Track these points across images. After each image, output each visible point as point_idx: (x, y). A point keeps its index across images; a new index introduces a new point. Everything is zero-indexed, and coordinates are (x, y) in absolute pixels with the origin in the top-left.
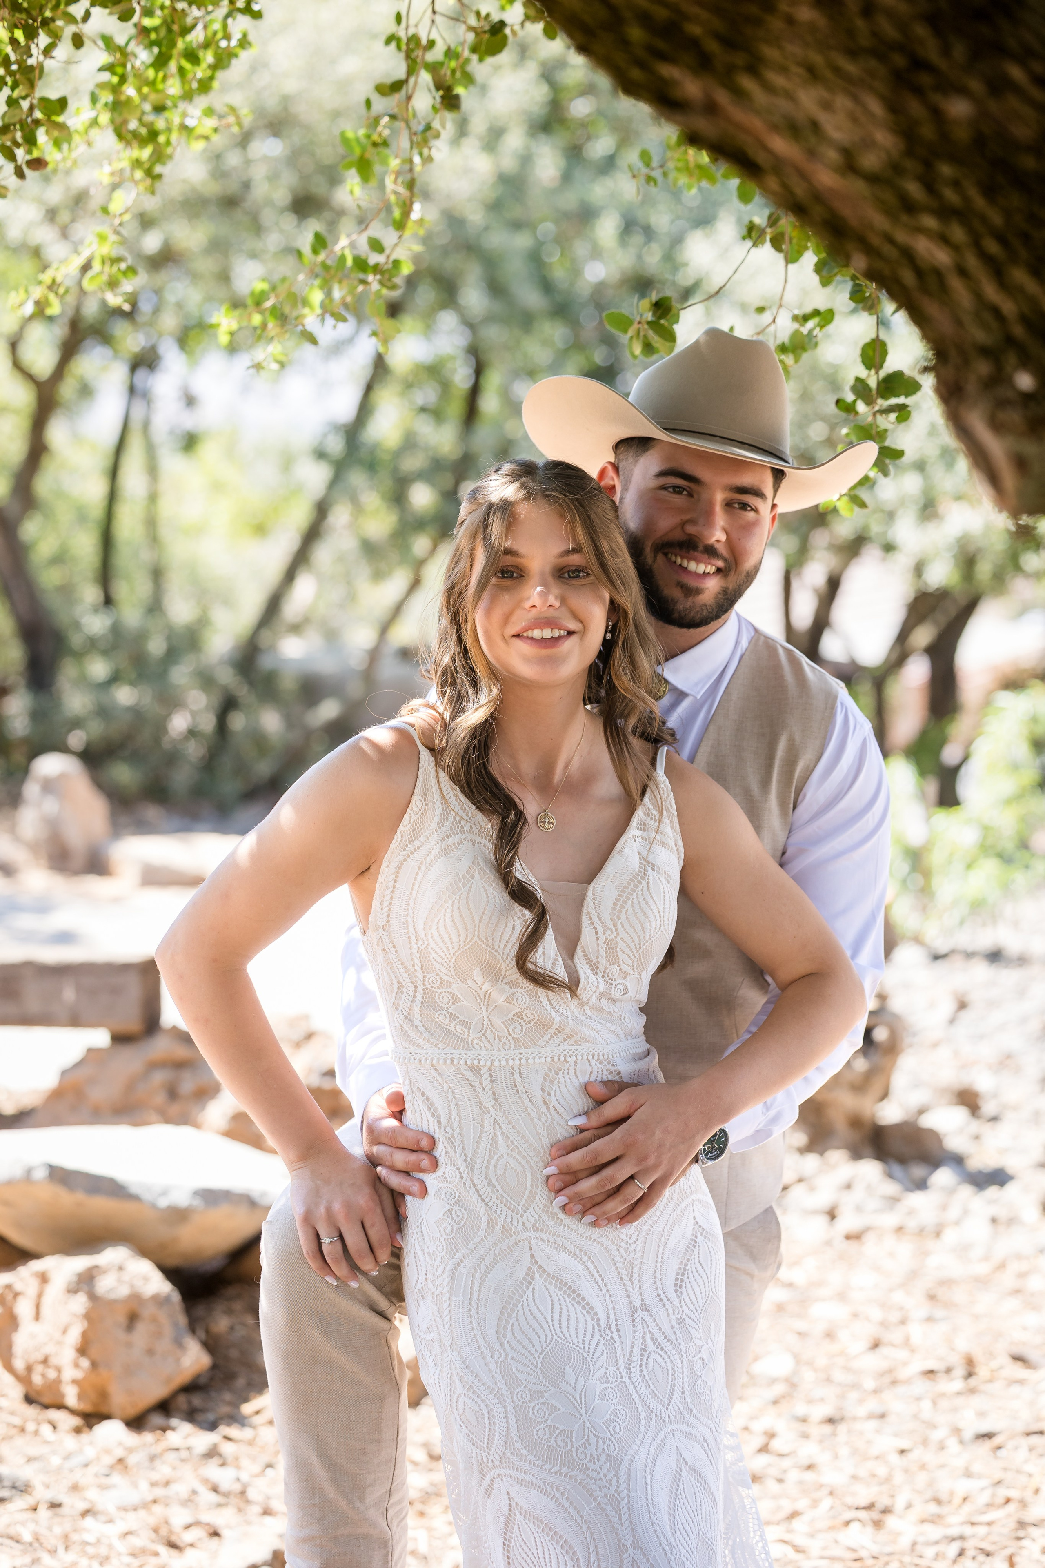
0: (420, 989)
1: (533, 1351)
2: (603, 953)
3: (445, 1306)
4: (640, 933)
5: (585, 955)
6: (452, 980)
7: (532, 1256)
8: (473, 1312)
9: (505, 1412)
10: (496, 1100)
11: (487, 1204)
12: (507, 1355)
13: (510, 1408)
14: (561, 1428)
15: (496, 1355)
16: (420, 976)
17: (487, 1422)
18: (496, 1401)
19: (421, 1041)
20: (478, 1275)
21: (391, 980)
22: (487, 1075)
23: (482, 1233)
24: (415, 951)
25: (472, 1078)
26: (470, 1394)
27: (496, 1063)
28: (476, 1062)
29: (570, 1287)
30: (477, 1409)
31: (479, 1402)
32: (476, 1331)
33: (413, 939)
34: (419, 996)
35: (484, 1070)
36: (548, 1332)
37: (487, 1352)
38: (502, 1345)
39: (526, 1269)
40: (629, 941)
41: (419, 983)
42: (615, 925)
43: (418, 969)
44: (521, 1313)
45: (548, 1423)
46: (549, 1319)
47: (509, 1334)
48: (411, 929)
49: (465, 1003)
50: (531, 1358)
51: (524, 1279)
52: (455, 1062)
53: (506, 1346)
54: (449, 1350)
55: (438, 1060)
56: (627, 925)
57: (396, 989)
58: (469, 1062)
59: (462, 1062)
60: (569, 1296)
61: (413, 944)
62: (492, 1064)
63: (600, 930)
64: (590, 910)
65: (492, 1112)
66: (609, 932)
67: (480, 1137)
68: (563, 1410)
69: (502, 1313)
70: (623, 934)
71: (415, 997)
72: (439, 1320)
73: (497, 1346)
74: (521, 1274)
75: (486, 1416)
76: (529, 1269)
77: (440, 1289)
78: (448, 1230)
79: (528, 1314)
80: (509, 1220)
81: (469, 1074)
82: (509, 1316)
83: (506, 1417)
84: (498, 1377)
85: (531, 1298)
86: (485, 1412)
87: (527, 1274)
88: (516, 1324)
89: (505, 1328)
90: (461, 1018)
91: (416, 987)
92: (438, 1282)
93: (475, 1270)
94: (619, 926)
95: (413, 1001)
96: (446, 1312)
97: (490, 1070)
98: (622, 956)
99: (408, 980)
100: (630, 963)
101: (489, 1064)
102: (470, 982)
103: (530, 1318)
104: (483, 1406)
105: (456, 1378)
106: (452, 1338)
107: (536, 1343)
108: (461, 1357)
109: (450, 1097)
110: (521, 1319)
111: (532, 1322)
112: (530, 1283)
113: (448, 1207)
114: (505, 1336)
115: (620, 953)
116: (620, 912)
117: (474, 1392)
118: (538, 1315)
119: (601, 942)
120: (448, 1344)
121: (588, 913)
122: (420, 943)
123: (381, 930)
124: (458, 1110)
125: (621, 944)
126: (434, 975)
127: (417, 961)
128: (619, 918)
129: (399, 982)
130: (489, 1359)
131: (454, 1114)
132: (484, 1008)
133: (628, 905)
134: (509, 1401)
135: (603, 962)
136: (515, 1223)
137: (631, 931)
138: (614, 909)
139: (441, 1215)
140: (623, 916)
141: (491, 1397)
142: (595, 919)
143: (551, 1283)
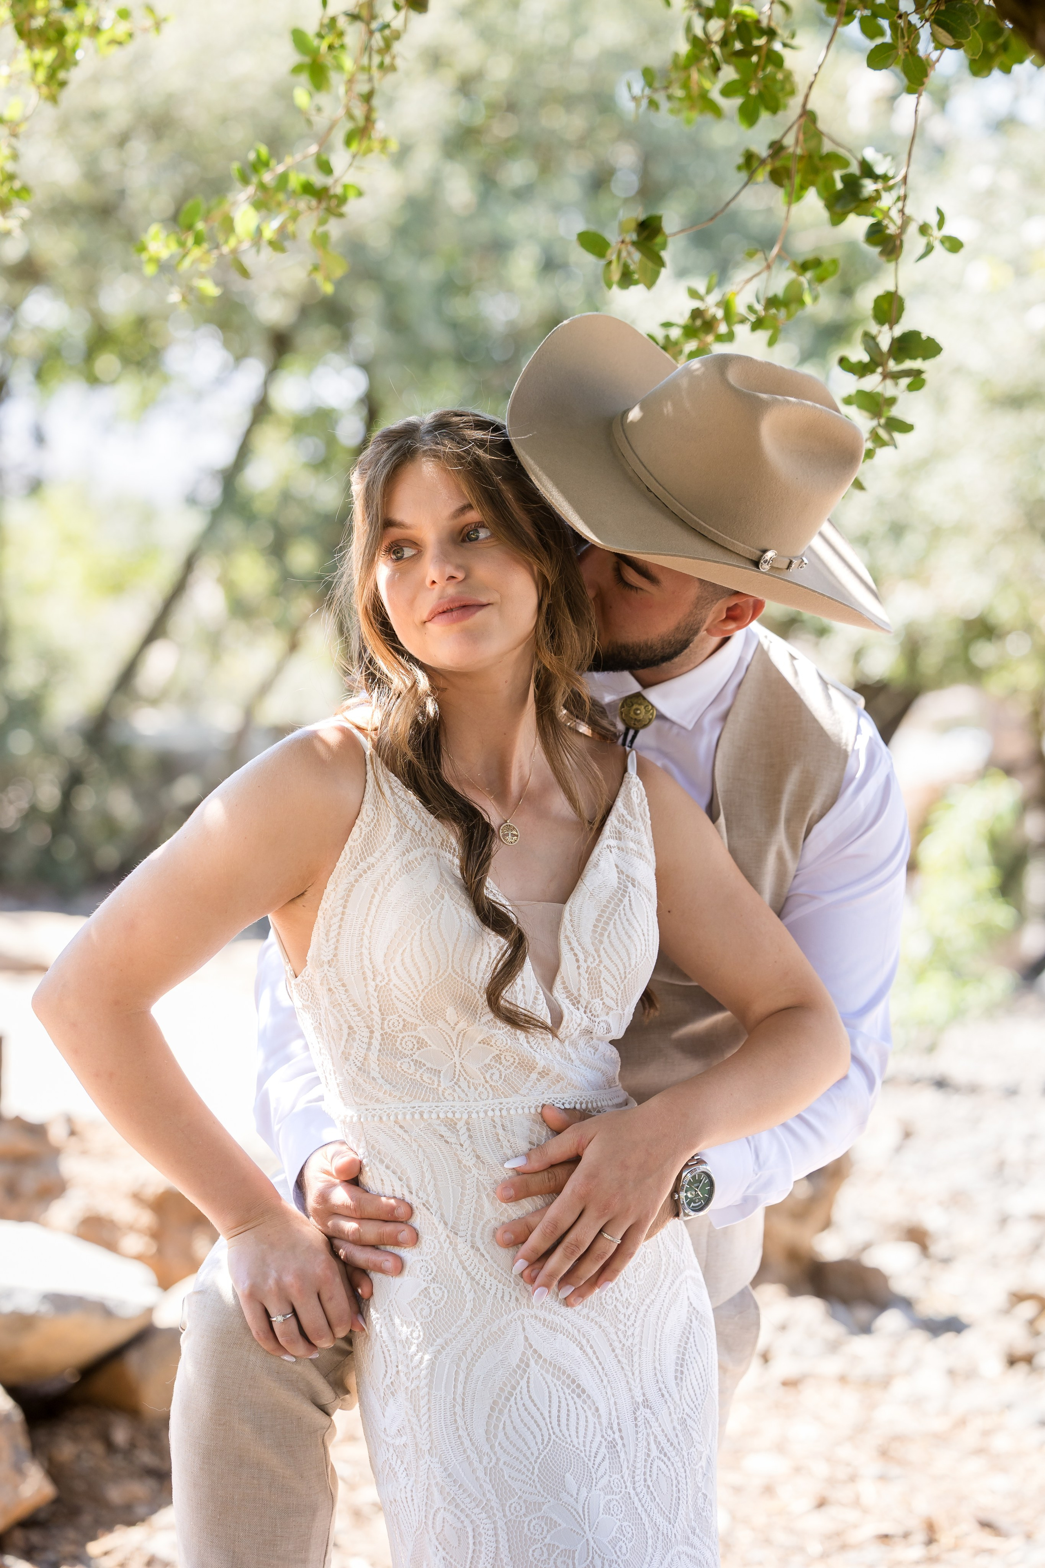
0: (377, 1034)
1: (529, 1454)
2: (584, 984)
3: (423, 1402)
4: (626, 959)
5: (565, 988)
6: (418, 1022)
7: (526, 1339)
8: (458, 1409)
9: (495, 1528)
10: (478, 1157)
11: (473, 1279)
12: (498, 1459)
13: (500, 1524)
14: (562, 1547)
15: (485, 1459)
16: (377, 1018)
17: (471, 1541)
18: (484, 1515)
19: (381, 1095)
20: (463, 1365)
21: (340, 1025)
22: (463, 1130)
23: (467, 1314)
24: (371, 989)
25: (447, 1134)
26: (452, 1508)
27: (474, 1116)
28: (450, 1115)
29: (569, 1376)
30: (459, 1525)
31: (463, 1518)
32: (461, 1432)
33: (369, 974)
34: (376, 1043)
35: (461, 1125)
36: (544, 1430)
37: (474, 1457)
38: (492, 1447)
39: (519, 1355)
40: (614, 970)
41: (377, 1027)
42: (597, 951)
43: (376, 1011)
44: (514, 1409)
45: (547, 1541)
46: (546, 1415)
47: (501, 1435)
48: (366, 962)
49: (434, 1047)
50: (526, 1462)
51: (518, 1366)
52: (426, 1116)
53: (497, 1448)
54: (427, 1456)
55: (404, 1114)
56: (610, 950)
57: (345, 1036)
58: (442, 1116)
59: (434, 1116)
60: (568, 1387)
61: (369, 981)
62: (470, 1117)
63: (581, 957)
64: (568, 933)
65: (474, 1171)
66: (590, 959)
67: (462, 1201)
68: (564, 1525)
69: (492, 1409)
70: (606, 961)
71: (370, 1044)
72: (414, 1420)
73: (486, 1449)
74: (514, 1360)
75: (471, 1534)
76: (524, 1353)
77: (416, 1382)
78: (426, 1312)
79: (522, 1409)
80: (499, 1296)
81: (443, 1130)
82: (501, 1412)
83: (496, 1534)
84: (488, 1487)
85: (525, 1391)
86: (470, 1530)
87: (521, 1360)
88: (508, 1422)
89: (496, 1427)
90: (428, 1065)
91: (372, 1032)
92: (413, 1375)
93: (460, 1359)
94: (602, 952)
95: (368, 1049)
96: (424, 1410)
97: (467, 1123)
98: (605, 987)
99: (362, 1024)
100: (614, 995)
101: (465, 1116)
102: (441, 1023)
103: (524, 1414)
104: (467, 1522)
105: (435, 1490)
106: (432, 1441)
107: (532, 1444)
108: (442, 1463)
109: (421, 1157)
110: (515, 1415)
111: (527, 1419)
112: (525, 1371)
113: (424, 1285)
114: (495, 1436)
115: (603, 984)
116: (602, 935)
117: (457, 1506)
118: (533, 1410)
119: (582, 971)
120: (426, 1448)
121: (567, 937)
122: (379, 978)
123: (326, 967)
124: (433, 1171)
125: (605, 974)
126: (395, 1017)
127: (374, 1001)
128: (601, 942)
129: (350, 1028)
130: (476, 1464)
131: (428, 1176)
132: (456, 1053)
133: (611, 927)
134: (499, 1515)
135: (585, 995)
136: (506, 1299)
137: (615, 957)
138: (594, 932)
139: (416, 1295)
140: (605, 939)
141: (477, 1510)
142: (575, 944)
143: (547, 1371)
